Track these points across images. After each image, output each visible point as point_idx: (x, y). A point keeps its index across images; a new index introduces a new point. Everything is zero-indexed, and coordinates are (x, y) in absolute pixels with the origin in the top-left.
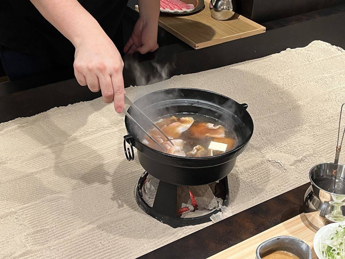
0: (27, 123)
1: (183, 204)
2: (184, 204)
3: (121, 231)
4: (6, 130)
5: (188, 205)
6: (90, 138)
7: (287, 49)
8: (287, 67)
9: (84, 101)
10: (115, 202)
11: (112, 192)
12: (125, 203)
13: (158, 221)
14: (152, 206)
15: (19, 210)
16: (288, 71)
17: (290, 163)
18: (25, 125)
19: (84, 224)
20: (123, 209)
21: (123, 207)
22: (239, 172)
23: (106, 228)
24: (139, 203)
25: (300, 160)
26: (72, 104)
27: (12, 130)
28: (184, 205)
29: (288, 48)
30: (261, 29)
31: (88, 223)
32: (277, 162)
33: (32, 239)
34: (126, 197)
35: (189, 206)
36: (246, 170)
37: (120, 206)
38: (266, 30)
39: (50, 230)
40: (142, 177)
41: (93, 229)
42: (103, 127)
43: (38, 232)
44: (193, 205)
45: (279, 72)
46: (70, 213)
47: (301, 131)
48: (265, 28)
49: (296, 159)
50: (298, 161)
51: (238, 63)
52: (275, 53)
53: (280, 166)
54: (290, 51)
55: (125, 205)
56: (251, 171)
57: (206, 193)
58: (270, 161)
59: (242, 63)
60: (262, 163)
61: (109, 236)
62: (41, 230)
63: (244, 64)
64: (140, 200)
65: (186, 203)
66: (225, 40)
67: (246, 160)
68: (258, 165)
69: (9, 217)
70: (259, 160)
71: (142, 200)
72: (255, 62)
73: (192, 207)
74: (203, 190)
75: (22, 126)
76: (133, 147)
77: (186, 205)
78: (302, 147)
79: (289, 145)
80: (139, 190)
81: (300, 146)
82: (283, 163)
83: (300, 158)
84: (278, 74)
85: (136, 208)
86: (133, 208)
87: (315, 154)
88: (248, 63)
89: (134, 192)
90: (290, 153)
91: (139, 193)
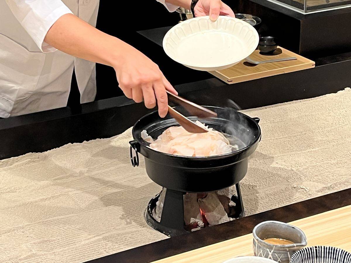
0: (39, 158)
1: (191, 218)
2: (193, 219)
3: (126, 242)
4: (16, 164)
5: (197, 220)
7: (345, 89)
8: (342, 107)
9: (101, 138)
10: (124, 221)
11: (122, 213)
12: (134, 221)
13: (166, 236)
14: (159, 222)
15: (26, 226)
16: (342, 110)
17: (317, 189)
18: (36, 160)
19: (90, 237)
20: (132, 226)
22: (259, 197)
23: (112, 240)
24: (148, 221)
25: (329, 187)
26: (88, 140)
27: (22, 165)
29: (347, 88)
30: (309, 64)
31: (94, 236)
32: (302, 188)
33: (37, 246)
34: (136, 217)
35: (199, 221)
36: (268, 196)
37: (128, 223)
38: (316, 65)
40: (153, 198)
41: (99, 240)
43: (44, 242)
45: (331, 112)
46: (77, 229)
47: (338, 164)
48: (314, 63)
49: (324, 186)
50: (327, 188)
51: (284, 103)
52: (331, 93)
53: (305, 192)
54: (349, 91)
55: (133, 223)
56: (272, 197)
57: (217, 208)
58: (295, 188)
59: (288, 103)
60: (286, 190)
61: (115, 245)
62: (48, 240)
63: (290, 103)
64: (149, 218)
65: (195, 217)
66: (264, 75)
67: (269, 187)
68: (282, 191)
70: (283, 187)
71: (151, 217)
72: (304, 102)
73: (202, 222)
74: (213, 205)
75: (33, 161)
76: (138, 152)
77: (195, 219)
78: (335, 177)
79: (321, 175)
80: (148, 209)
81: (333, 176)
82: (308, 188)
83: (329, 185)
84: (329, 113)
85: (145, 226)
86: (142, 225)
87: (348, 182)
88: (296, 103)
89: (145, 213)
90: (320, 182)
91: (148, 212)
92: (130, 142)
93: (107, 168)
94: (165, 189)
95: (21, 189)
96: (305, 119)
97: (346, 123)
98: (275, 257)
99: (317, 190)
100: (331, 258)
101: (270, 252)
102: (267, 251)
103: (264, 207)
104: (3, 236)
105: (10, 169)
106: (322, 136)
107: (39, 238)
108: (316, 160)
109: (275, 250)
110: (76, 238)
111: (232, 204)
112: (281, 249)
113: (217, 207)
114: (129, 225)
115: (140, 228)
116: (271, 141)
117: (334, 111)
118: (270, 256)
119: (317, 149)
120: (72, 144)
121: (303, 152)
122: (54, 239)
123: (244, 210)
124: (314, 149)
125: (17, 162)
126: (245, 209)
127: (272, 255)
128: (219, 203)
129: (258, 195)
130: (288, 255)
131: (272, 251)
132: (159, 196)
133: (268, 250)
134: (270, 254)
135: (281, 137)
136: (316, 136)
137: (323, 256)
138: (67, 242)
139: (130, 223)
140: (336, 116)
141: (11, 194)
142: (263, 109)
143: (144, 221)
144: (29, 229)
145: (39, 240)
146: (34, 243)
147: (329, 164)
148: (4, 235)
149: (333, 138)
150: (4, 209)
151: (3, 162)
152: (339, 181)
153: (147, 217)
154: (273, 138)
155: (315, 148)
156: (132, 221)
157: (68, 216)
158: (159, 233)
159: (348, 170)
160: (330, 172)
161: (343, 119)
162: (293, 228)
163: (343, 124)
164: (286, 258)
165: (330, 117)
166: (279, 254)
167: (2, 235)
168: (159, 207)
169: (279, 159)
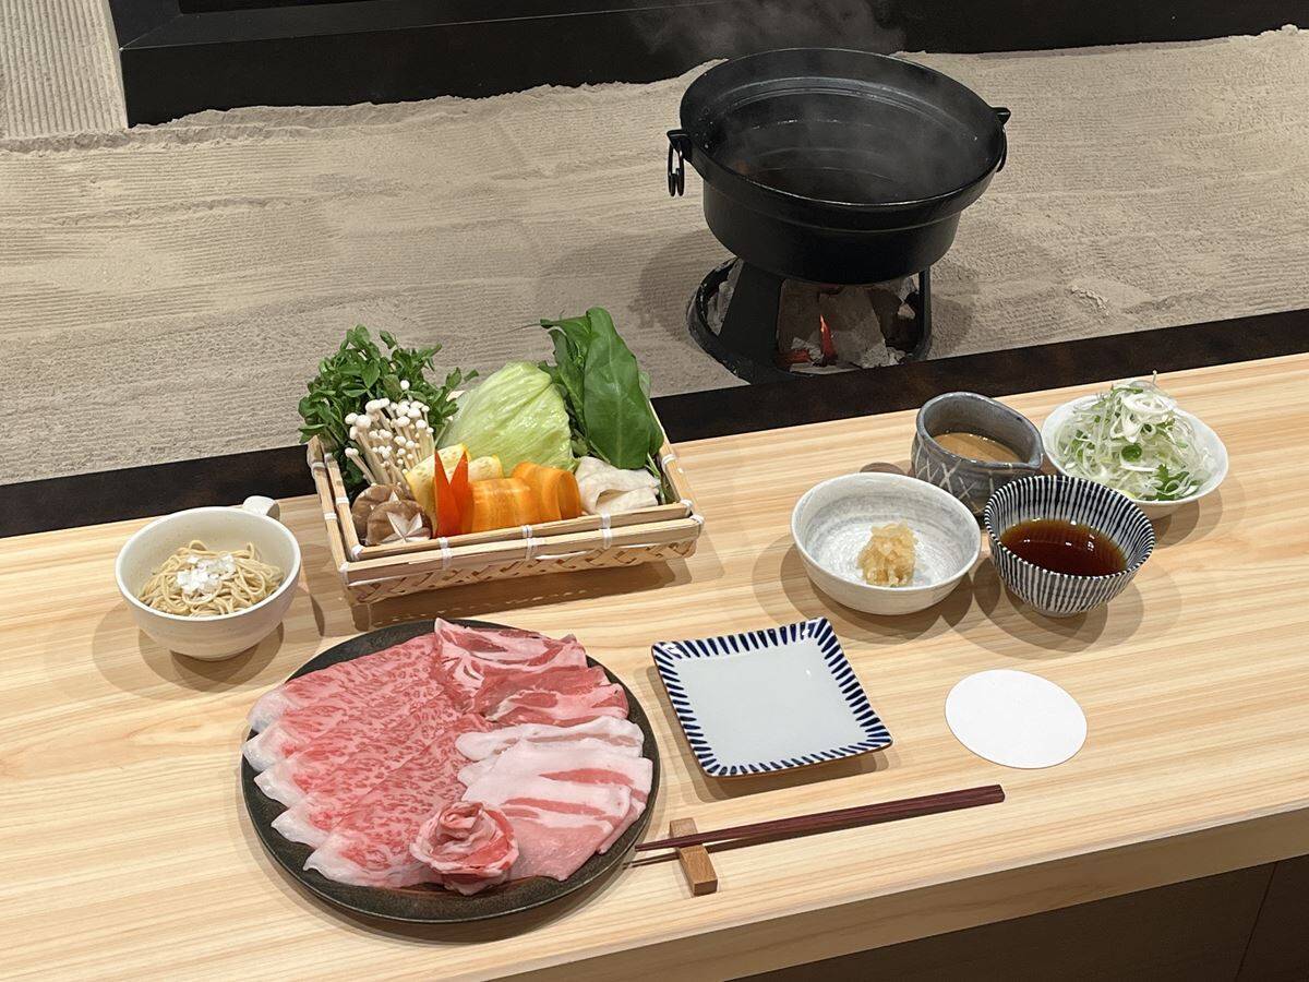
1: (795, 340)
2: (800, 341)
4: (410, 119)
5: (808, 346)
6: (616, 172)
7: (1283, 27)
8: (1261, 79)
9: (624, 83)
10: (636, 315)
11: (635, 295)
12: (659, 321)
14: (718, 333)
15: (404, 291)
16: (1258, 89)
17: (1128, 306)
18: (458, 118)
20: (652, 332)
21: (652, 327)
22: (977, 304)
24: (692, 327)
25: (1158, 304)
26: (592, 84)
27: (425, 124)
28: (797, 343)
29: (1290, 26)
32: (1091, 298)
34: (667, 310)
35: (812, 347)
36: (1000, 304)
37: (643, 325)
39: (467, 342)
40: (716, 271)
42: (657, 151)
44: (821, 347)
45: (1228, 88)
47: (1203, 242)
49: (1148, 297)
50: (1153, 305)
52: (1242, 35)
53: (1095, 308)
54: (1291, 34)
55: (657, 326)
57: (862, 323)
58: (1072, 293)
60: (1050, 295)
62: (449, 337)
63: (1128, 50)
64: (696, 319)
65: (805, 338)
67: (1010, 282)
69: (380, 301)
70: (1044, 286)
71: (700, 317)
72: (1165, 52)
73: (819, 352)
74: (854, 314)
75: (452, 118)
76: (685, 161)
77: (803, 342)
78: (1183, 277)
79: (1149, 267)
80: (698, 297)
81: (1178, 274)
82: (1105, 300)
83: (1161, 298)
84: (1223, 90)
85: (683, 336)
86: (676, 334)
87: (1211, 297)
88: (1143, 49)
89: (690, 303)
90: (1141, 286)
91: (697, 302)
92: (669, 134)
93: (625, 166)
94: (741, 262)
95: (411, 190)
96: (1154, 100)
97: (1257, 127)
98: (957, 484)
99: (1125, 306)
100: (1091, 509)
101: (948, 471)
102: (941, 468)
103: (984, 333)
104: (348, 309)
105: (396, 131)
106: (1185, 156)
107: (430, 326)
108: (1149, 221)
109: (959, 469)
110: (516, 342)
111: (906, 311)
112: (974, 469)
113: (862, 320)
114: (647, 330)
115: (671, 343)
116: (1050, 150)
117: (1238, 87)
118: (946, 480)
119: (1162, 190)
120: (553, 86)
121: (1124, 193)
122: (465, 335)
123: (933, 333)
124: (1153, 191)
125: (413, 114)
126: (935, 331)
127: (950, 478)
128: (869, 312)
129: (975, 297)
130: (989, 486)
131: (953, 470)
132: (731, 266)
133: (944, 465)
134: (947, 475)
135: (1080, 143)
136: (1169, 153)
137: (1072, 500)
138: (493, 350)
139: (650, 324)
140: (1238, 103)
141: (387, 199)
142: (1054, 55)
143: (684, 323)
144: (412, 301)
145: (427, 333)
146: (417, 339)
147: (1180, 239)
148: (352, 307)
149: (1212, 165)
150: (363, 237)
151: (380, 111)
152: (1189, 291)
153: (692, 315)
154: (1056, 143)
155: (1159, 187)
156: (656, 320)
157: (507, 281)
158: (714, 360)
159: (1222, 262)
160: (1173, 262)
161: (1255, 115)
162: (1019, 419)
163: (1250, 129)
164: (983, 491)
165: (1222, 104)
166: (968, 481)
167: (347, 305)
168: (724, 295)
169: (1058, 205)
